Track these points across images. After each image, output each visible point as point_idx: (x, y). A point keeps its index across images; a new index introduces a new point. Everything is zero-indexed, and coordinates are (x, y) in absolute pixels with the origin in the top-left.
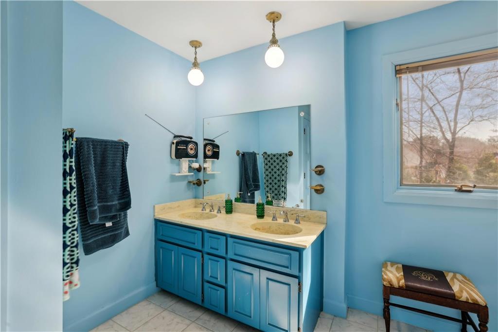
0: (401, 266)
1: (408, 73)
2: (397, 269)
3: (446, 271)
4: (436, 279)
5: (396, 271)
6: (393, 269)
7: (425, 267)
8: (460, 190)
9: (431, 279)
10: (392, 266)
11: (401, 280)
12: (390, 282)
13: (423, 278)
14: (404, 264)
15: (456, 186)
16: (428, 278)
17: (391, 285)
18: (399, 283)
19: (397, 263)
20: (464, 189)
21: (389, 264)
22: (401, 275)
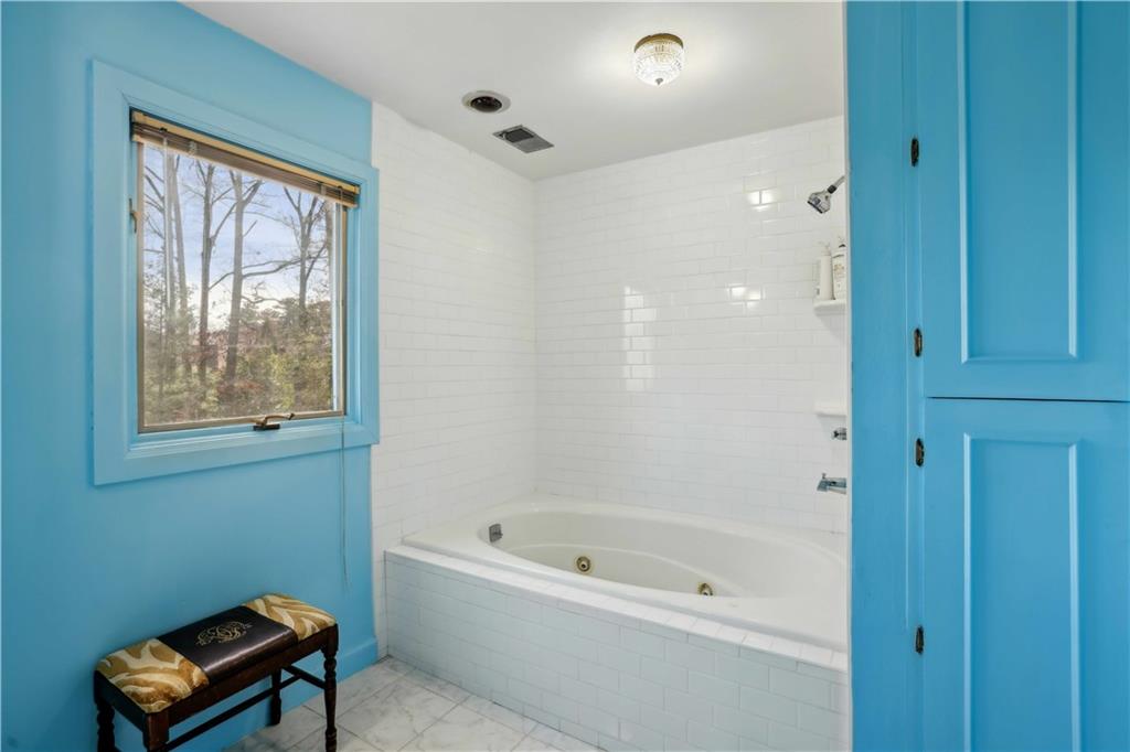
0: (156, 643)
1: (165, 143)
2: (155, 653)
3: (249, 601)
4: (249, 626)
5: (161, 660)
6: (148, 660)
7: (207, 616)
8: (262, 427)
9: (241, 631)
10: (137, 655)
11: (190, 672)
12: (167, 694)
13: (226, 639)
14: (159, 635)
15: (252, 421)
16: (234, 634)
17: (173, 699)
18: (190, 681)
19: (143, 641)
20: (270, 423)
21: (123, 655)
22: (182, 662)
